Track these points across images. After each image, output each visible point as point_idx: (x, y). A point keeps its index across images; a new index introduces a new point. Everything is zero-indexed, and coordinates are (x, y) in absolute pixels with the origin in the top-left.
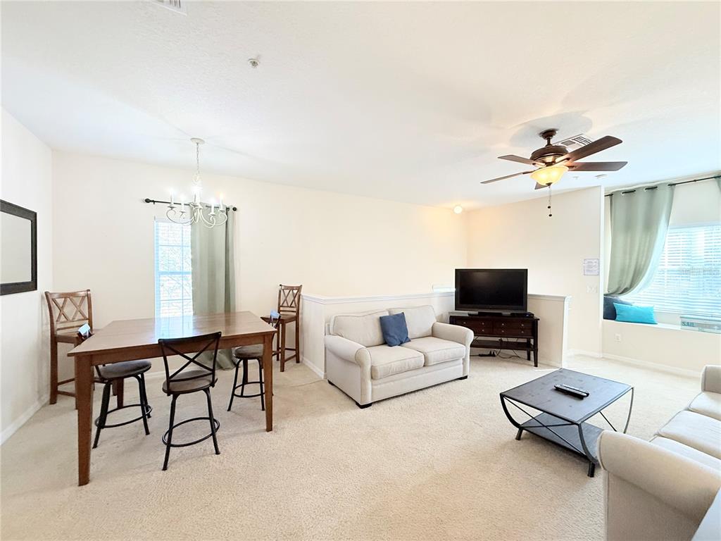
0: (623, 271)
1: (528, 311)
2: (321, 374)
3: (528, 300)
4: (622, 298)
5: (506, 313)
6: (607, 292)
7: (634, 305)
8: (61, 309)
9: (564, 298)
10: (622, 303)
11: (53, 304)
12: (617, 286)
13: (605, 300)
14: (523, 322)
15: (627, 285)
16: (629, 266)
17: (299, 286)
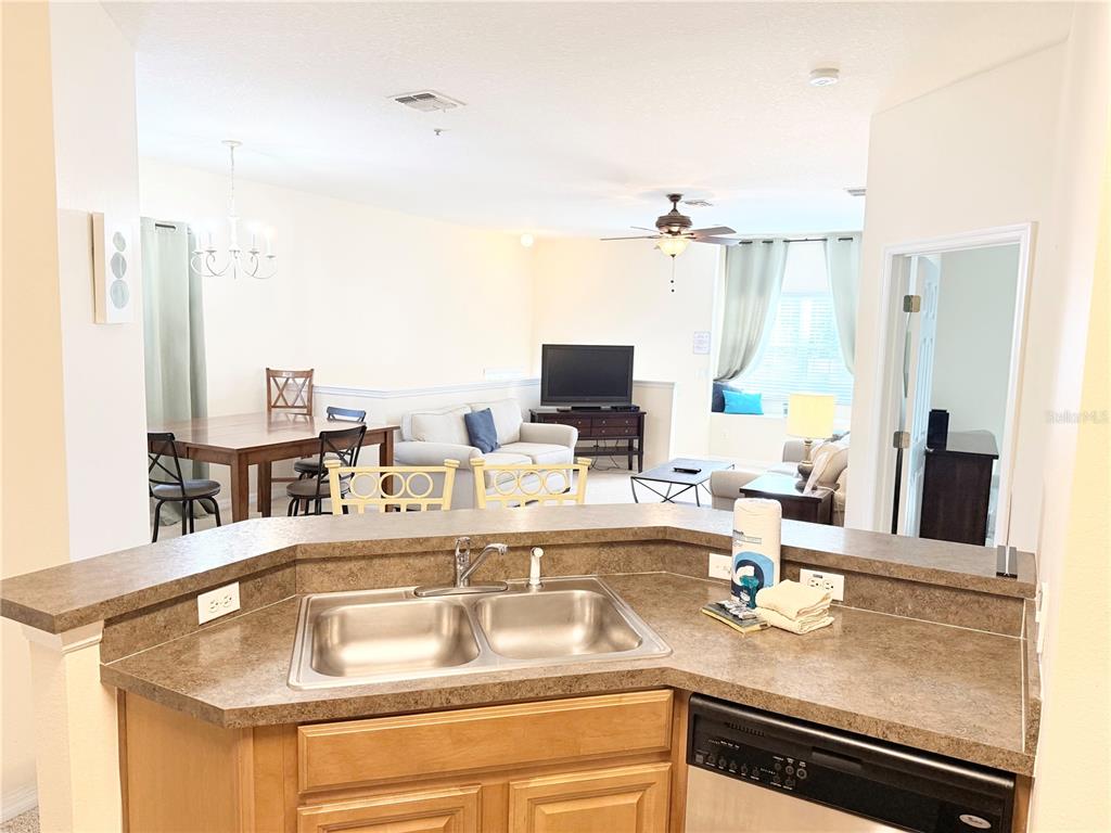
0: (734, 349)
1: (633, 403)
3: (634, 388)
4: (732, 383)
5: (606, 407)
6: (716, 377)
7: (744, 392)
9: (673, 384)
10: (732, 390)
12: (727, 369)
13: (715, 386)
14: (627, 417)
15: (737, 367)
16: (741, 341)
17: (309, 369)
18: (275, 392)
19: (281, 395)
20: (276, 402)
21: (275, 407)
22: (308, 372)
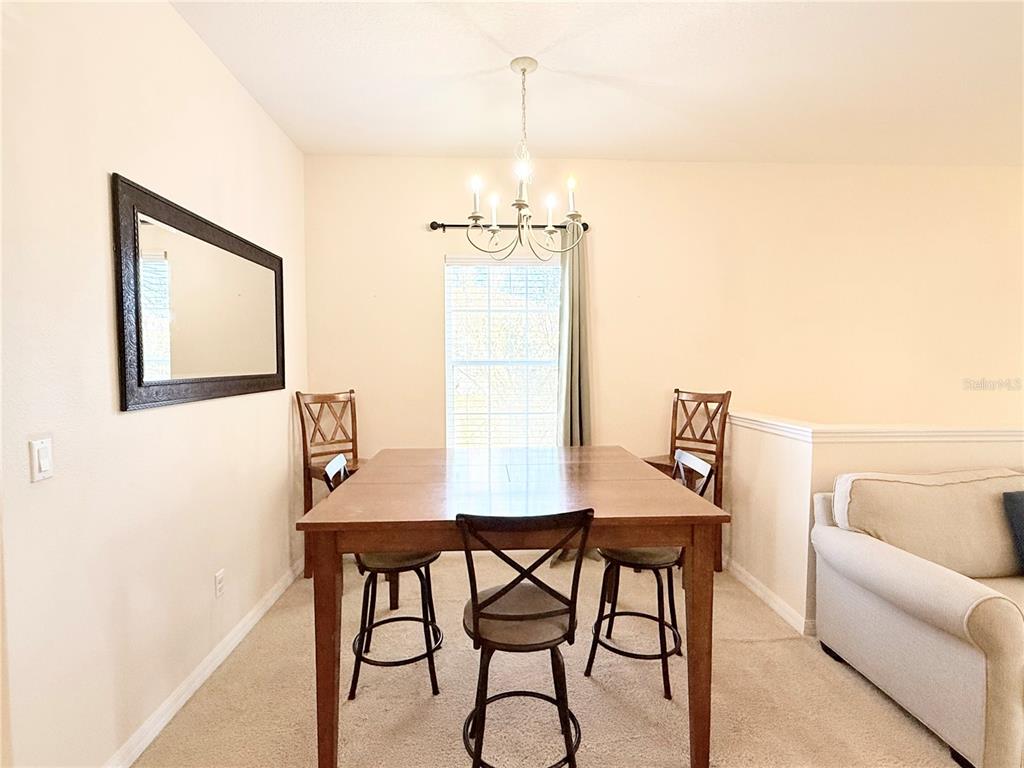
2: (798, 621)
8: (316, 421)
11: (306, 414)
17: (725, 392)
18: (682, 420)
19: (689, 424)
20: (683, 432)
21: (680, 438)
22: (723, 395)
